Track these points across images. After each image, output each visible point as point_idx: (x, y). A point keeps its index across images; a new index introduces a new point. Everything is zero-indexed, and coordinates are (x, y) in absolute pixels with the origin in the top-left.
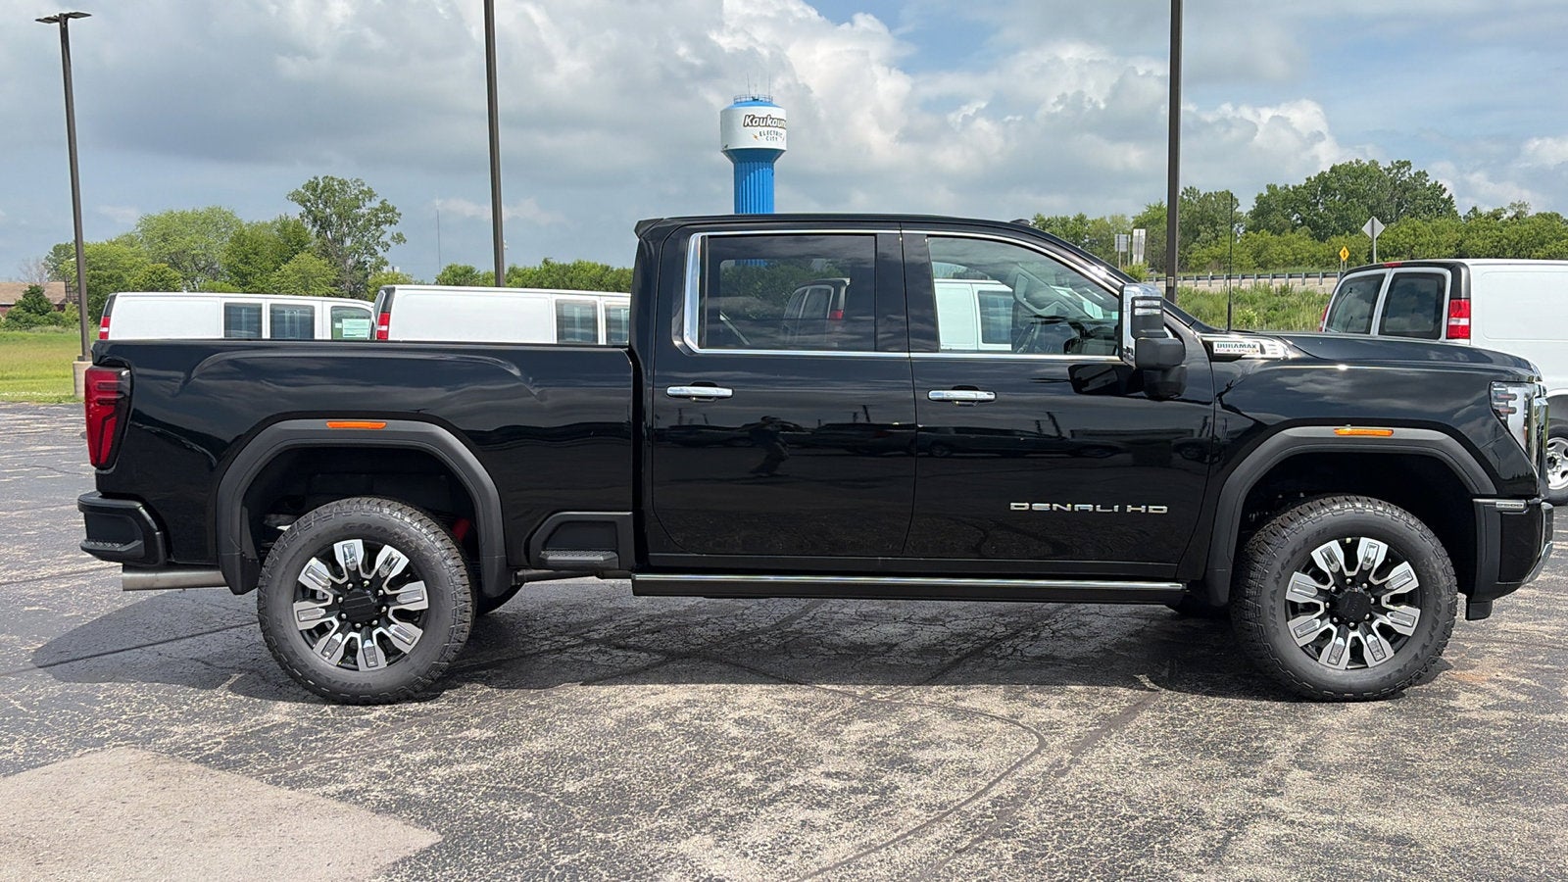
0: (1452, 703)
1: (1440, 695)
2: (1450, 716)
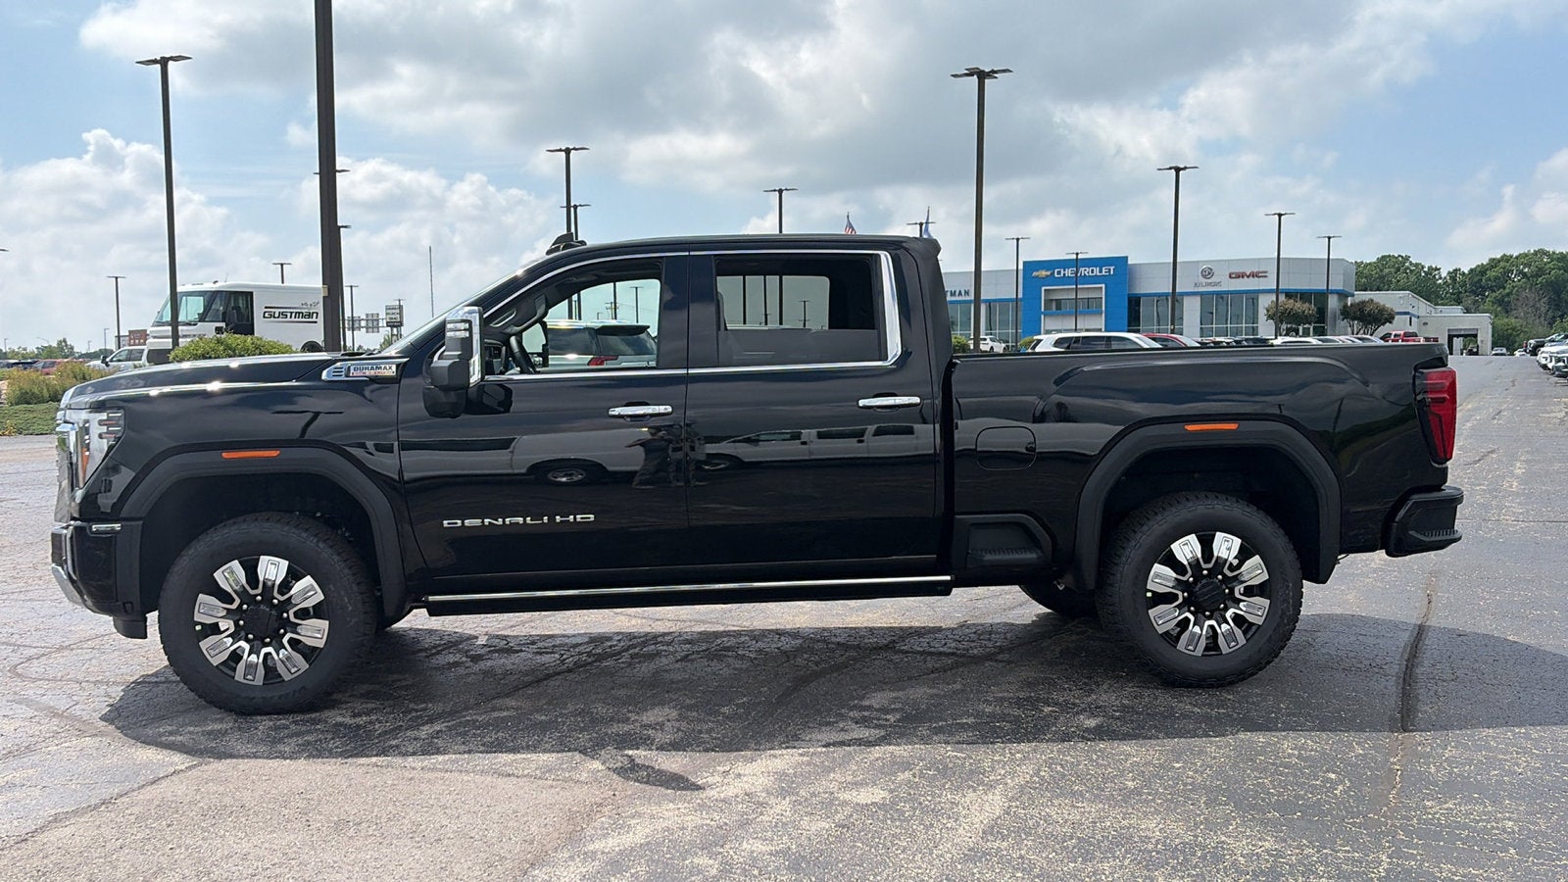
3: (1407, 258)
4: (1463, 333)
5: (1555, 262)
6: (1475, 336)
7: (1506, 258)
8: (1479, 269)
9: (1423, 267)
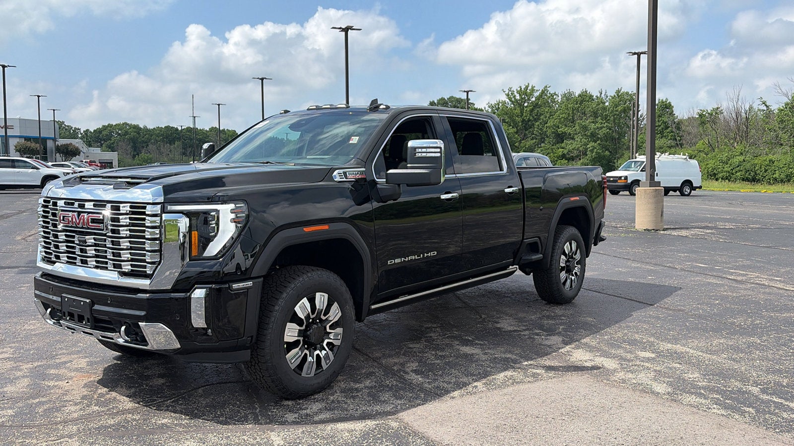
0: (87, 359)
1: (96, 363)
2: (86, 353)
3: (63, 122)
4: (106, 161)
5: (132, 129)
6: (112, 163)
7: (110, 126)
8: (98, 130)
9: (72, 128)
